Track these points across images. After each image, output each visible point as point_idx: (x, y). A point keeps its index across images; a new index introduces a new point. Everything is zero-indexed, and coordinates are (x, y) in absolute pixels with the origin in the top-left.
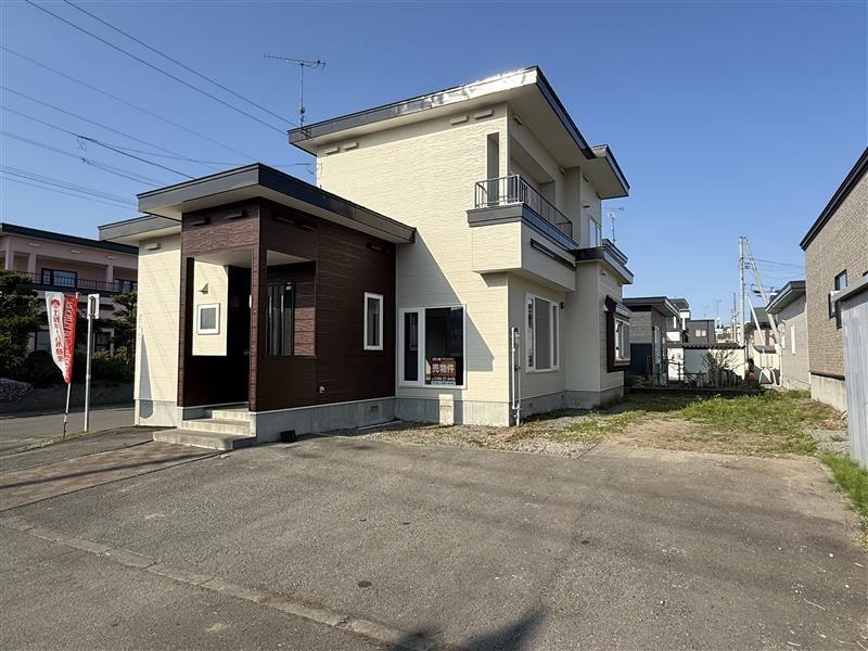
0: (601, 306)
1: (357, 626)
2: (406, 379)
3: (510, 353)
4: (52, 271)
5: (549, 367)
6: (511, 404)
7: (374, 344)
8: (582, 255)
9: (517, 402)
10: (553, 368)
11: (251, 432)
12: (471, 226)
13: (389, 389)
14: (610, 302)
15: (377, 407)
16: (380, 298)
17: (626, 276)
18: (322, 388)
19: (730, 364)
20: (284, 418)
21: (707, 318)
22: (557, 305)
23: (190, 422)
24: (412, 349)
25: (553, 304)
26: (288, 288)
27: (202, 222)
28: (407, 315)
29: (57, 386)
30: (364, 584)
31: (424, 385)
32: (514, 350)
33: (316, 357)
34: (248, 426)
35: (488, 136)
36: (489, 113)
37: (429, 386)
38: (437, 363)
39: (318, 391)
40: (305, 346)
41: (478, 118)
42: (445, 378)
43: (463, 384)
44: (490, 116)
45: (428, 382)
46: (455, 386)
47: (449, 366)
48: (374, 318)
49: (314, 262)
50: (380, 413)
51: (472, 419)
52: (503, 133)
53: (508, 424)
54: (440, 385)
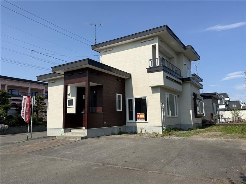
0: (191, 96)
2: (129, 120)
3: (161, 111)
4: (12, 90)
5: (175, 116)
6: (162, 127)
7: (119, 109)
8: (184, 80)
9: (164, 126)
10: (176, 116)
11: (86, 135)
12: (148, 73)
13: (124, 123)
14: (195, 95)
15: (121, 128)
16: (121, 95)
17: (200, 86)
18: (105, 122)
19: (239, 115)
20: (95, 130)
21: (236, 100)
22: (176, 96)
23: (67, 133)
24: (131, 111)
25: (175, 96)
26: (94, 93)
27: (71, 75)
28: (129, 100)
29: (16, 127)
30: (126, 162)
31: (135, 122)
32: (162, 110)
33: (103, 113)
34: (85, 133)
35: (153, 46)
36: (153, 39)
37: (137, 122)
38: (139, 114)
39: (104, 123)
40: (100, 110)
41: (149, 41)
42: (141, 119)
43: (147, 121)
44: (153, 40)
45: (136, 120)
46: (144, 122)
47: (142, 116)
48: (119, 101)
49: (102, 85)
50: (122, 130)
51: (150, 132)
52: (157, 44)
53: (162, 133)
54: (140, 121)
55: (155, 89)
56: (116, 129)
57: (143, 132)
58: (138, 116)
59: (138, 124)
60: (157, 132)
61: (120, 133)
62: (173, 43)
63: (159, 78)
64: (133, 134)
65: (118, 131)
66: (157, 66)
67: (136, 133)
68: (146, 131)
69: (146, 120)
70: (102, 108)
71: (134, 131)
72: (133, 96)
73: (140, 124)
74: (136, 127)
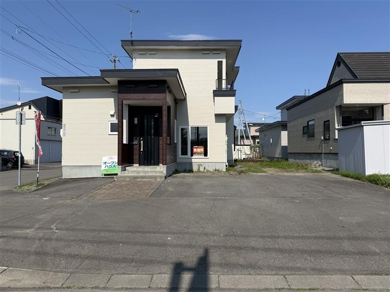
2: (182, 155)
6: (226, 163)
11: (164, 173)
12: (214, 96)
13: (174, 159)
16: (176, 121)
23: (124, 172)
26: (156, 116)
28: (182, 129)
31: (190, 157)
32: (227, 143)
37: (192, 157)
38: (196, 148)
39: (171, 158)
41: (214, 54)
42: (199, 154)
45: (192, 155)
46: (203, 157)
47: (201, 150)
52: (224, 61)
53: (225, 170)
54: (197, 157)
55: (219, 117)
57: (202, 169)
58: (195, 150)
59: (193, 160)
60: (220, 170)
66: (223, 89)
67: (191, 171)
68: (205, 168)
70: (169, 138)
71: (188, 169)
72: (187, 122)
73: (197, 160)
74: (191, 163)
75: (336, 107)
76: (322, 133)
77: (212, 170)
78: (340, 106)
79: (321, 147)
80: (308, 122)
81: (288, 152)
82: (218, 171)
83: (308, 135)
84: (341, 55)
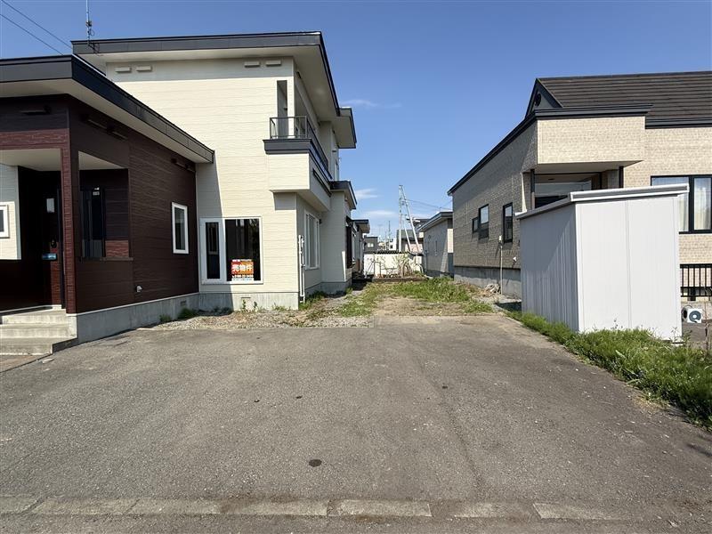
0: (344, 223)
1: (349, 508)
2: (209, 277)
3: (298, 254)
5: (314, 266)
6: (299, 293)
7: (181, 249)
8: (333, 185)
9: (302, 292)
10: (317, 266)
11: (72, 334)
12: (267, 153)
13: (193, 286)
14: (349, 220)
15: (185, 302)
16: (185, 208)
17: (354, 203)
18: (139, 288)
20: (105, 317)
22: (318, 221)
26: (95, 194)
28: (208, 224)
30: (315, 463)
31: (226, 282)
32: (300, 252)
33: (132, 259)
34: (66, 329)
35: (278, 82)
36: (279, 62)
37: (231, 282)
38: (237, 263)
39: (136, 289)
40: (118, 250)
41: (268, 66)
42: (246, 274)
43: (260, 279)
44: (279, 65)
45: (229, 278)
46: (252, 281)
47: (247, 266)
48: (179, 226)
49: (126, 170)
50: (188, 306)
51: (268, 306)
52: (290, 81)
53: (297, 308)
54: (240, 281)
55: (282, 197)
56: (172, 304)
57: (249, 307)
58: (235, 267)
59: (233, 289)
60: (287, 307)
61: (185, 315)
62: (321, 92)
63: (296, 171)
64: (220, 315)
65: (179, 310)
66: (289, 137)
67: (228, 311)
68: (256, 304)
69: (257, 276)
70: (126, 243)
71: (222, 306)
72: (219, 214)
73: (241, 288)
74: (229, 295)
75: (524, 173)
76: (500, 231)
77: (270, 309)
78: (532, 170)
79: (498, 256)
80: (480, 210)
81: (454, 264)
82: (282, 309)
83: (480, 235)
84: (542, 82)
